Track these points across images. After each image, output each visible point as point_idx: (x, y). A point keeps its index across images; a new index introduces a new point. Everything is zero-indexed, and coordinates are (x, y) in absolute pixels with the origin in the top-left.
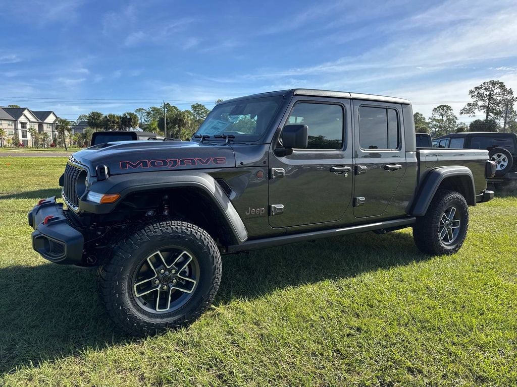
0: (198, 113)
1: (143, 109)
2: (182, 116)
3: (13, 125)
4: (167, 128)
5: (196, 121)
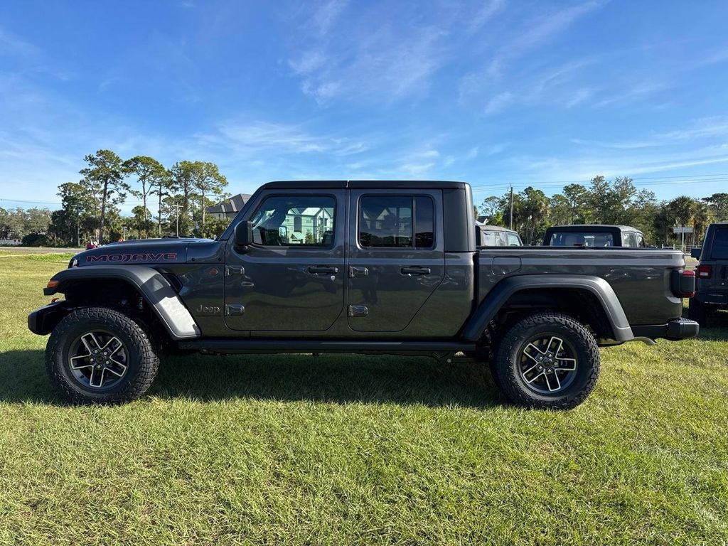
0: (573, 198)
1: (495, 198)
2: (538, 204)
3: (312, 221)
4: (514, 221)
5: (569, 210)
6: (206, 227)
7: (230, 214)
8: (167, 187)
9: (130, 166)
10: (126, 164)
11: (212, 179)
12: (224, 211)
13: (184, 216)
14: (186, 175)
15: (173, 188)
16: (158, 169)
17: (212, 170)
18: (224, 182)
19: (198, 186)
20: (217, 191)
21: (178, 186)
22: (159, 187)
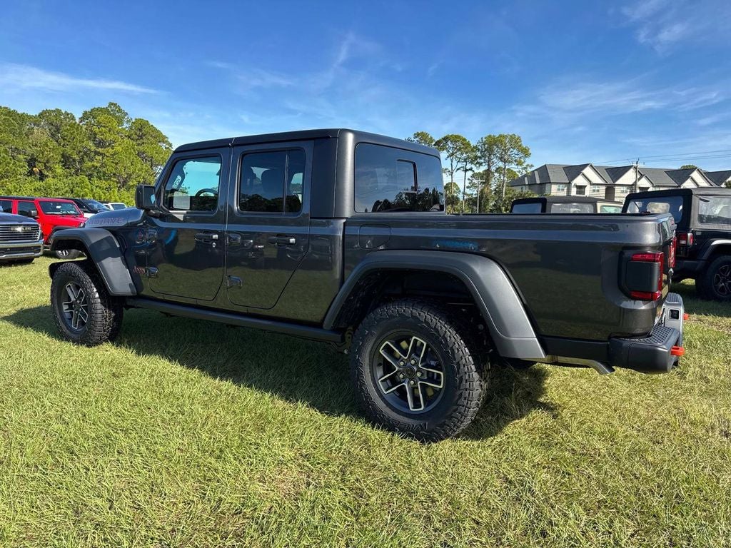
3: (565, 189)
6: (505, 201)
7: (532, 187)
8: (472, 163)
9: (441, 144)
10: (438, 143)
11: (515, 151)
12: (527, 183)
13: (486, 190)
14: (490, 150)
15: (478, 163)
16: (466, 145)
17: (515, 141)
18: (526, 153)
19: (501, 159)
20: (520, 163)
21: (482, 161)
22: (465, 163)
